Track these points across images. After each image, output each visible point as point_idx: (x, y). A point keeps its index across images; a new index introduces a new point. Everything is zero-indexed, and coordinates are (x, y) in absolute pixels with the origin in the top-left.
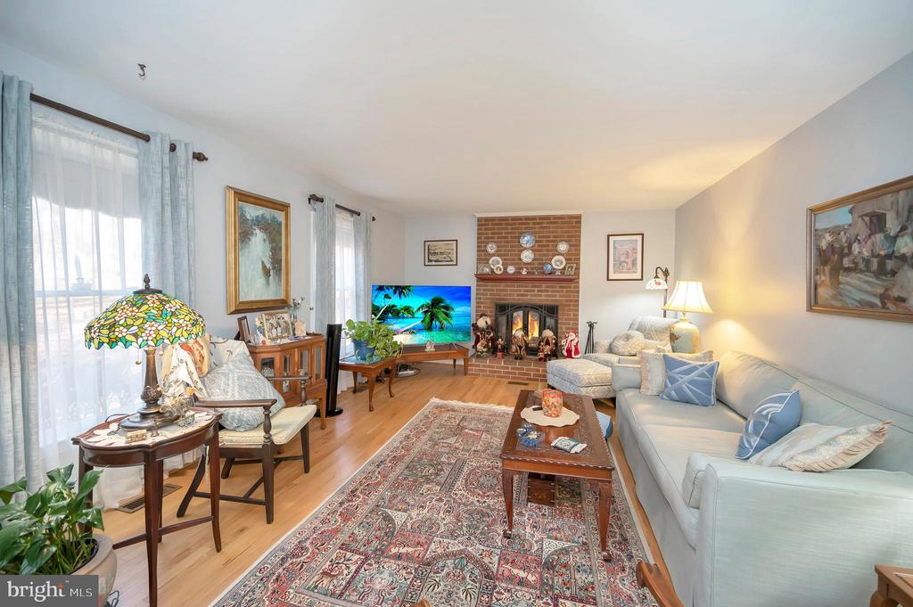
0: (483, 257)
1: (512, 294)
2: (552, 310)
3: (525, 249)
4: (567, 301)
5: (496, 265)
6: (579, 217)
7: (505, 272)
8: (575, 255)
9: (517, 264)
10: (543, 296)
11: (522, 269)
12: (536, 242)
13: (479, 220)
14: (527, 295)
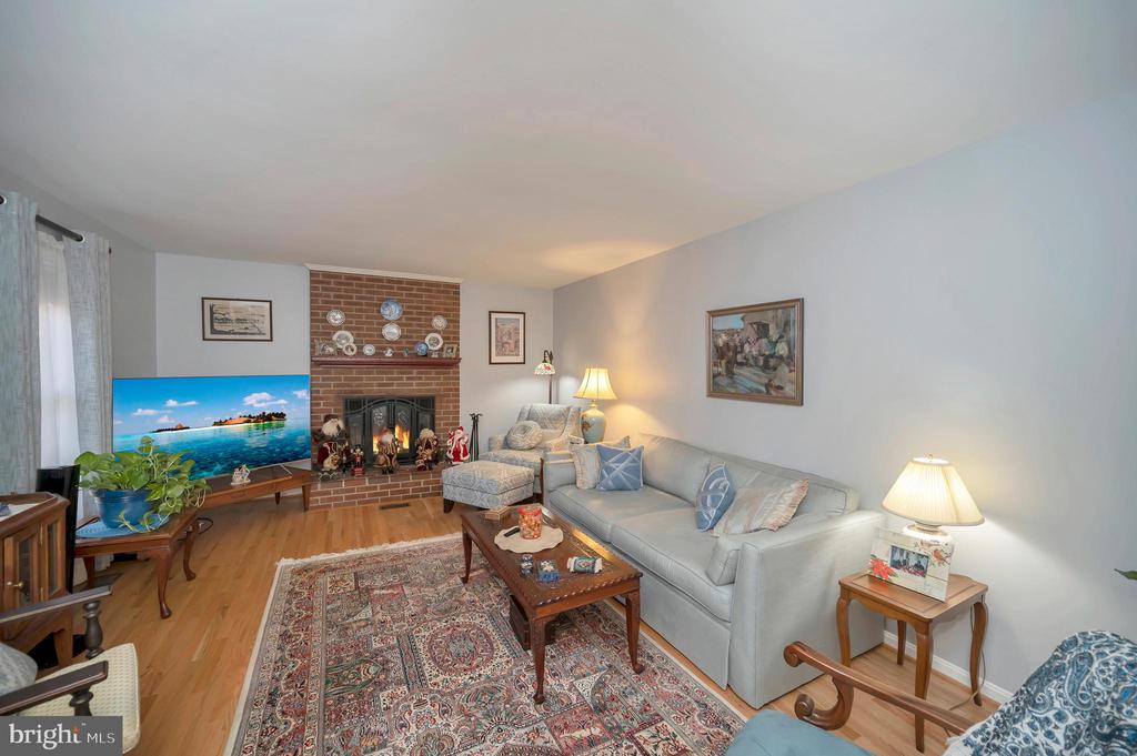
0: (320, 330)
1: (372, 384)
2: (427, 403)
3: (388, 322)
4: (446, 390)
5: (345, 340)
6: (457, 287)
7: (360, 353)
8: (453, 333)
9: (379, 342)
10: (414, 384)
11: (385, 349)
12: (404, 313)
13: (313, 274)
14: (392, 385)
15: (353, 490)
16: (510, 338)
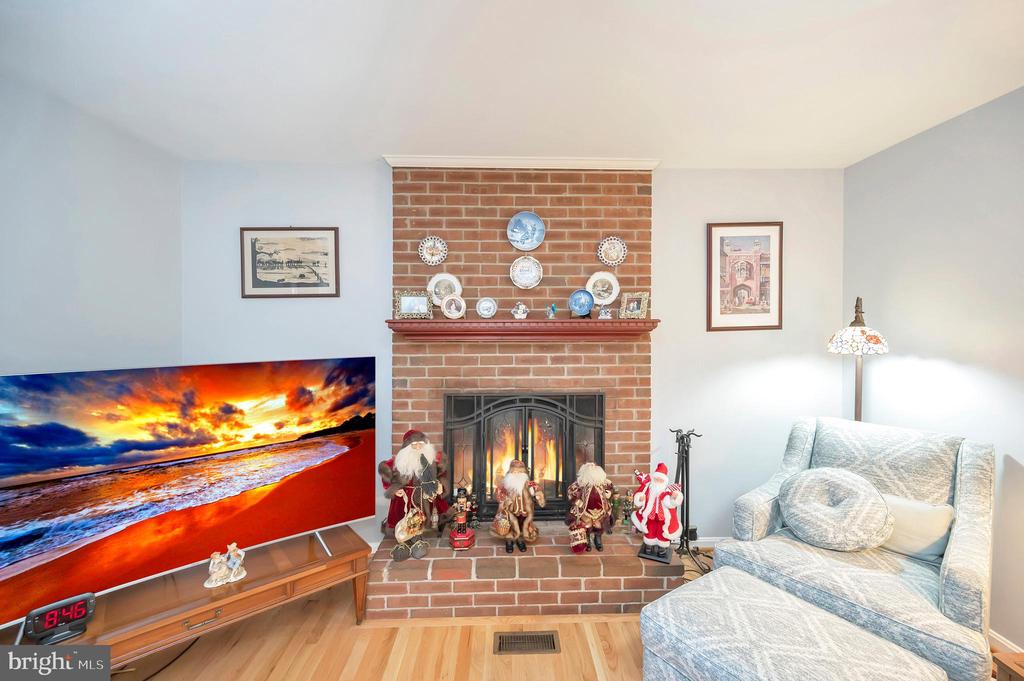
0: (410, 274)
2: (591, 405)
3: (521, 253)
4: (623, 382)
5: (447, 294)
6: (645, 177)
7: (472, 312)
8: (639, 270)
9: (503, 292)
10: (565, 371)
11: (513, 304)
12: (548, 236)
13: (398, 173)
14: (526, 372)
15: (446, 588)
16: (750, 277)
